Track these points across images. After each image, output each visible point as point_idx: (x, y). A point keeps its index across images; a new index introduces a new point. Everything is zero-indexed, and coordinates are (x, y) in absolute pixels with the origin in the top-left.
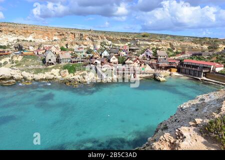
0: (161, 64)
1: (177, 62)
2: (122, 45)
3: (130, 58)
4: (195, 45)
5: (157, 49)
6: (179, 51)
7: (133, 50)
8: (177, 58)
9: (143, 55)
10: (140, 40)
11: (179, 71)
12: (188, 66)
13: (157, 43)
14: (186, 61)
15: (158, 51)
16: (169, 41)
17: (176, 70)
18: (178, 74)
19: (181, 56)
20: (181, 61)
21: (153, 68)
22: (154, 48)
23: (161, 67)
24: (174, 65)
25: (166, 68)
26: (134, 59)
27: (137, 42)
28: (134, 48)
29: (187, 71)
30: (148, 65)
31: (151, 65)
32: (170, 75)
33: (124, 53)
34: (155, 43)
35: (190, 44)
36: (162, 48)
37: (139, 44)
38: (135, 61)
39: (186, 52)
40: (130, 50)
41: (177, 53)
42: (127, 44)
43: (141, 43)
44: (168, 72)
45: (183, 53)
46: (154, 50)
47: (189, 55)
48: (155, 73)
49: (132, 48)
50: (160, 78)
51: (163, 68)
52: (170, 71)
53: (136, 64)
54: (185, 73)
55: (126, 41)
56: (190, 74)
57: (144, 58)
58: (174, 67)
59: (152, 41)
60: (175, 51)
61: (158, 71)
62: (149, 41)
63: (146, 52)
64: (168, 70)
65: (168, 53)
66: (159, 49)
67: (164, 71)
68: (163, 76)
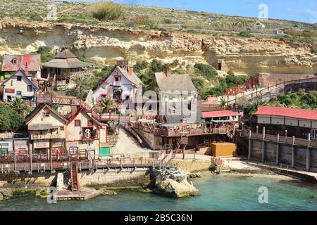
0: (173, 129)
1: (235, 118)
2: (12, 52)
3: (50, 108)
4: (293, 52)
5: (157, 67)
6: (236, 74)
7: (59, 74)
8: (231, 99)
9: (101, 91)
10: (86, 31)
11: (242, 153)
12: (273, 129)
13: (155, 43)
14: (265, 113)
15: (159, 76)
16: (200, 37)
17: (232, 147)
18: (239, 165)
19: (248, 93)
20: (246, 111)
21: (145, 145)
22: (144, 65)
23: (175, 140)
24: (222, 130)
25: (196, 142)
26: (65, 110)
27: (75, 38)
28: (62, 64)
29: (273, 151)
30: (122, 134)
31: (135, 132)
32: (212, 169)
33: (21, 87)
34: (146, 44)
35: (274, 47)
36: (176, 63)
37: (84, 49)
38: (67, 119)
39: (264, 77)
40: (45, 71)
41: (231, 82)
42: (31, 49)
43: (92, 42)
44: (201, 158)
45: (254, 81)
46: (143, 71)
47: (274, 90)
48: (154, 162)
49: (53, 63)
50: (174, 183)
51: (184, 141)
52: (211, 153)
53: (73, 132)
54: (264, 160)
55: (30, 34)
56: (282, 162)
57: (105, 106)
58: (224, 138)
59: (136, 36)
60: (222, 73)
61: (164, 157)
62: (122, 34)
63: (111, 80)
64: (204, 150)
65: (198, 84)
66: (165, 69)
67: (189, 155)
68: (184, 173)
